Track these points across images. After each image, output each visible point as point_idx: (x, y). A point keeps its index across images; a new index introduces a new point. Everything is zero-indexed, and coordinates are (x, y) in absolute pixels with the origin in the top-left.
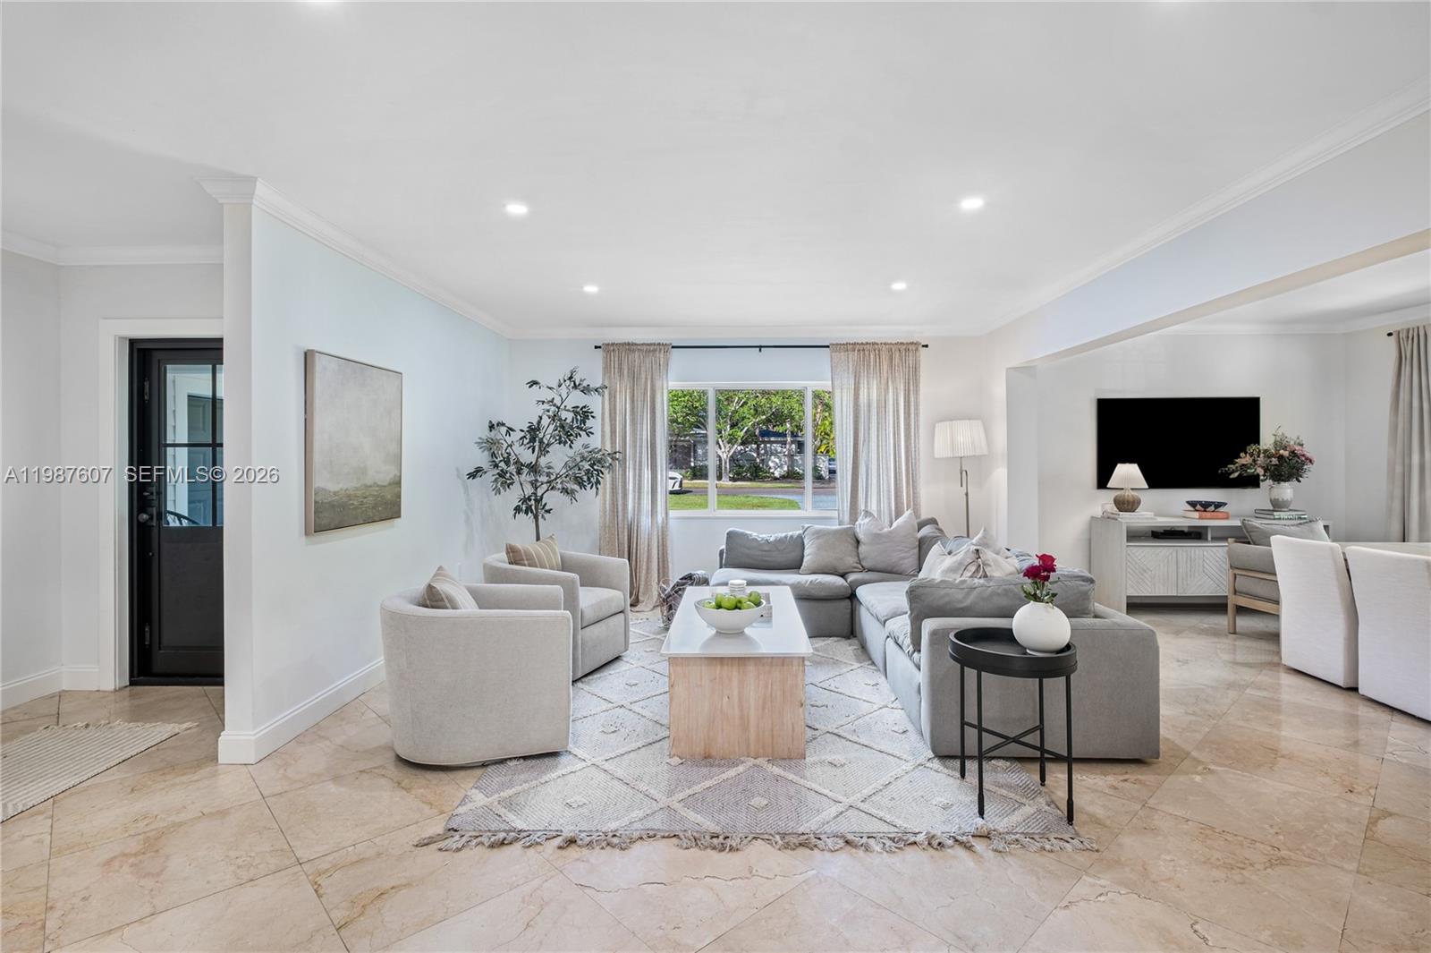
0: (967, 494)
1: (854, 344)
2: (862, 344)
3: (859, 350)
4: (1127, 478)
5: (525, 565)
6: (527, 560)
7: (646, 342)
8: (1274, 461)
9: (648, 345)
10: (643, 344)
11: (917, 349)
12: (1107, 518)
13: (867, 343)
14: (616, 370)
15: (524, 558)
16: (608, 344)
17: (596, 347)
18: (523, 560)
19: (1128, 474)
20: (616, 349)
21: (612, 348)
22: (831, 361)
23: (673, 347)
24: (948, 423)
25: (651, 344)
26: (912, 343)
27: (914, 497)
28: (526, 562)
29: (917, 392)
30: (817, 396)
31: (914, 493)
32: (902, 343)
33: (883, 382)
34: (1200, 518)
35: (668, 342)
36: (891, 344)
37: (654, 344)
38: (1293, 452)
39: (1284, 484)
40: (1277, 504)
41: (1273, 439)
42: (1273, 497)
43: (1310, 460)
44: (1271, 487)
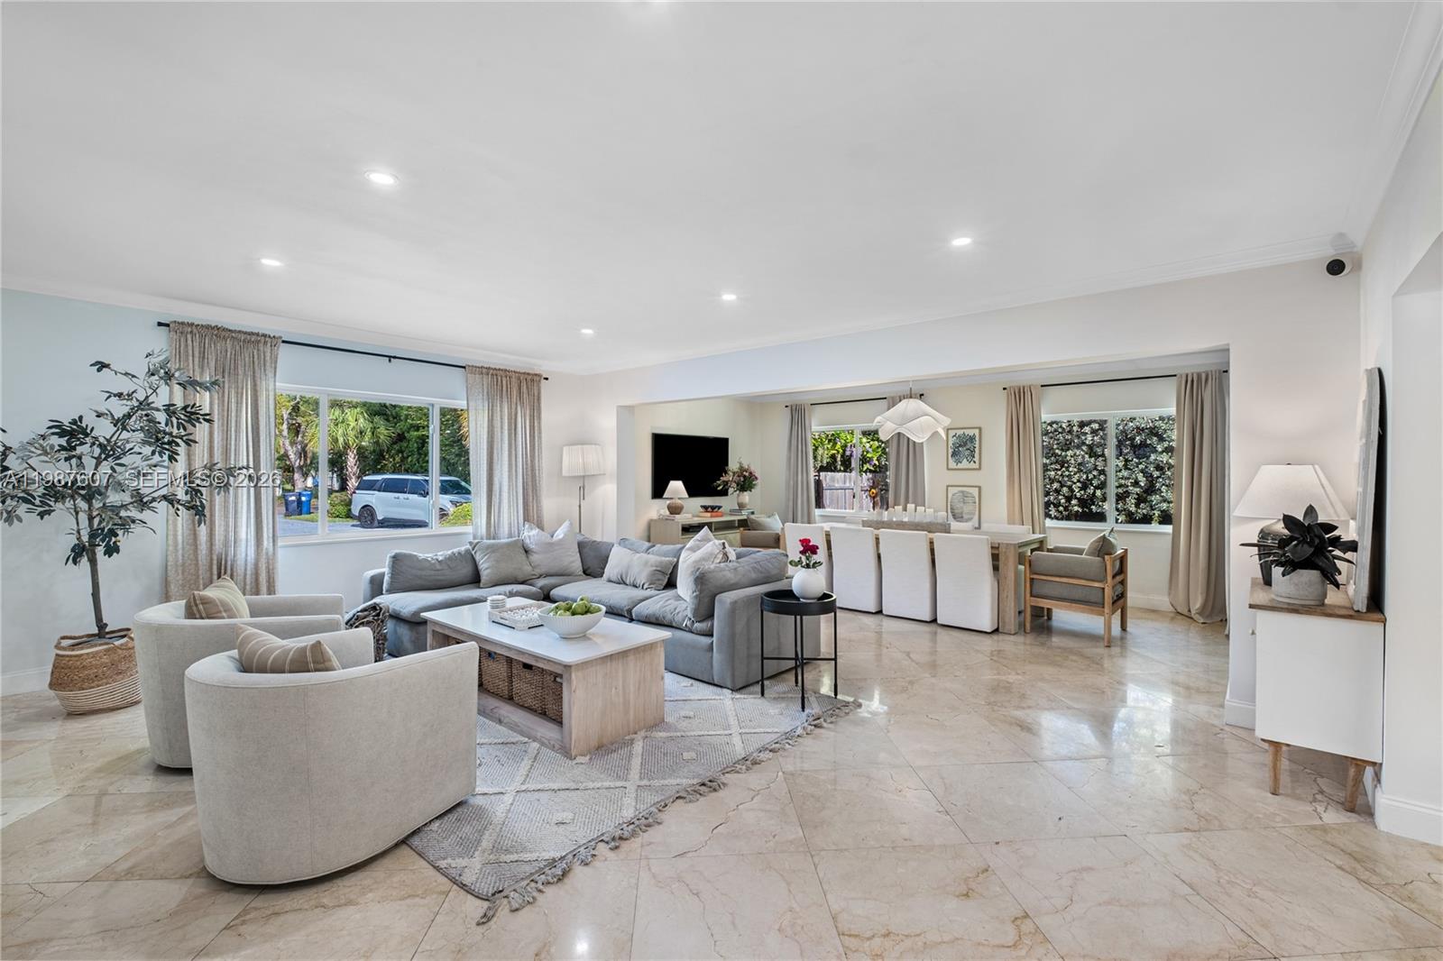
0: (580, 507)
1: (489, 368)
2: (495, 369)
3: (492, 375)
4: (676, 491)
5: (223, 618)
6: (225, 611)
7: (244, 330)
8: (742, 479)
9: (245, 333)
10: (240, 332)
11: (540, 381)
12: (662, 520)
13: (499, 370)
14: (196, 360)
15: (222, 609)
16: (183, 323)
17: (160, 324)
18: (220, 612)
19: (676, 487)
20: (195, 331)
21: (190, 329)
22: (467, 381)
23: (284, 342)
24: (580, 446)
25: (252, 334)
26: (536, 375)
27: (537, 510)
28: (224, 614)
29: (539, 418)
30: (444, 412)
31: (537, 506)
32: (528, 374)
33: (513, 407)
34: (712, 517)
35: (277, 335)
36: (519, 373)
37: (258, 334)
38: (751, 473)
39: (745, 493)
40: (741, 506)
41: (738, 466)
42: (740, 501)
43: (756, 478)
44: (738, 495)
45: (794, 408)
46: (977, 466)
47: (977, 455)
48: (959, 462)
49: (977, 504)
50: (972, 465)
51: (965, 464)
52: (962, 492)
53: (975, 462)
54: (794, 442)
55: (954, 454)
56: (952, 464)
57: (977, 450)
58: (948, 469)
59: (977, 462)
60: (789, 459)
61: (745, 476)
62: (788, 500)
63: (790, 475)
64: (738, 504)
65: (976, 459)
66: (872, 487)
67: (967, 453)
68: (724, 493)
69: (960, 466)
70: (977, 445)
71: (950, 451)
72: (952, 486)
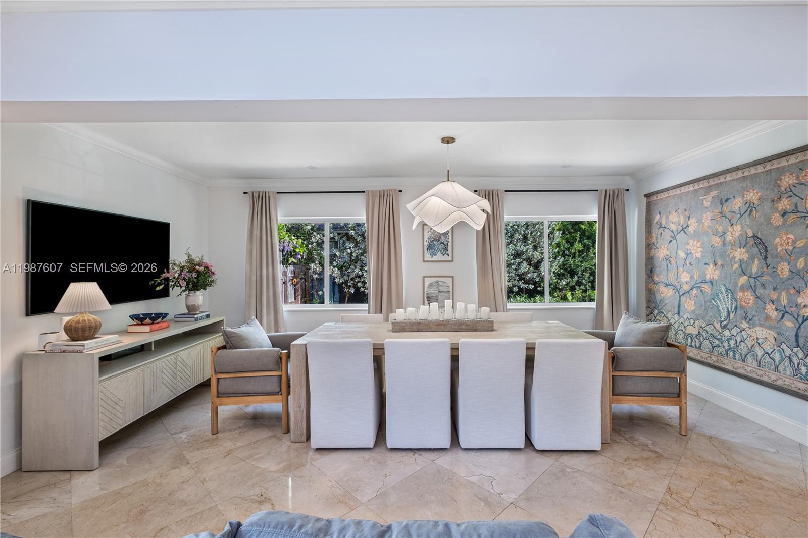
4: (85, 300)
8: (193, 275)
19: (85, 294)
38: (207, 267)
39: (198, 293)
40: (192, 310)
41: (186, 258)
42: (190, 303)
43: (213, 273)
44: (188, 296)
45: (256, 195)
46: (450, 258)
47: (450, 248)
48: (433, 254)
49: (451, 292)
50: (446, 258)
51: (439, 256)
52: (438, 282)
53: (448, 255)
54: (256, 232)
55: (430, 247)
56: (428, 257)
57: (450, 244)
58: (424, 261)
59: (450, 255)
60: (250, 252)
61: (198, 272)
62: (250, 296)
63: (251, 270)
64: (188, 307)
65: (450, 252)
66: (294, 277)
67: (442, 246)
68: (165, 293)
69: (435, 258)
70: (450, 240)
71: (426, 244)
72: (426, 277)
